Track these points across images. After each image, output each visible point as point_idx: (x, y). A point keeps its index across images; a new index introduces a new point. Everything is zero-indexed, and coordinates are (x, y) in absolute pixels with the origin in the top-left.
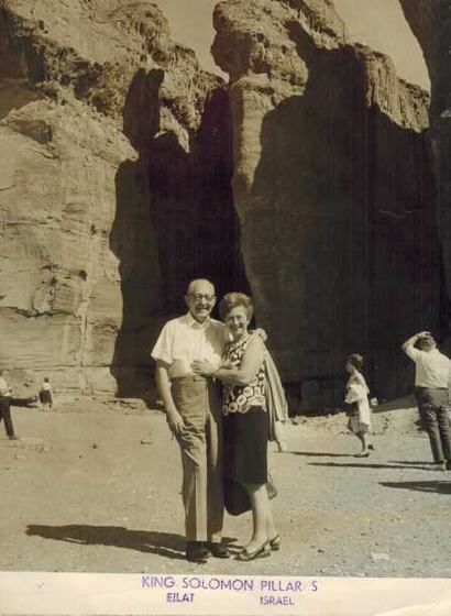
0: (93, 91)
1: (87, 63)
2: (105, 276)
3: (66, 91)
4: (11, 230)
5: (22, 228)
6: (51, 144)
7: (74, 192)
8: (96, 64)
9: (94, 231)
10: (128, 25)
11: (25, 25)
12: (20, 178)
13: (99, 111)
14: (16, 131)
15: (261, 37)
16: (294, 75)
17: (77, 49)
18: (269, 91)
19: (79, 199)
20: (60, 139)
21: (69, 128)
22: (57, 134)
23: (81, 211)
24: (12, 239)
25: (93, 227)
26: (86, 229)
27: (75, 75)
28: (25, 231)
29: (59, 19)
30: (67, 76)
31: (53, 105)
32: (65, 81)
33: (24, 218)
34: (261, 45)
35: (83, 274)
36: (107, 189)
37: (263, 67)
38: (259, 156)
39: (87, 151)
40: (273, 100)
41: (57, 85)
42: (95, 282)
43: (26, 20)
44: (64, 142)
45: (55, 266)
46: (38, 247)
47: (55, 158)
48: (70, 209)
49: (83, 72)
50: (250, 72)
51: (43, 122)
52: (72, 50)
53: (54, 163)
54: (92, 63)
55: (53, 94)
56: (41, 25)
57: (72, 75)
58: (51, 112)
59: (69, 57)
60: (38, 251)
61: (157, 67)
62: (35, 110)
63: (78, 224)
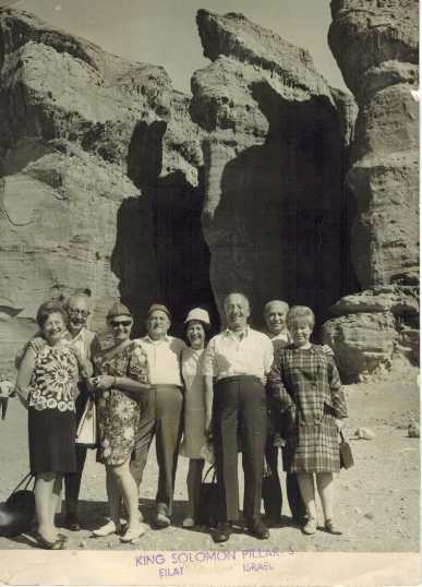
0: (99, 144)
1: (90, 124)
2: (108, 293)
3: (74, 146)
4: (29, 257)
5: (36, 256)
6: (62, 188)
7: (80, 226)
8: (98, 123)
9: (98, 257)
10: (131, 87)
11: (36, 95)
12: (37, 216)
13: (105, 159)
14: (34, 178)
15: (225, 100)
16: (256, 130)
17: (81, 112)
18: (233, 144)
19: (85, 231)
20: (68, 184)
21: (76, 175)
22: (66, 181)
23: (86, 241)
24: (28, 264)
25: (97, 254)
26: (91, 256)
27: (81, 132)
28: (39, 258)
29: (67, 89)
30: (74, 134)
31: (63, 157)
32: (72, 138)
33: (38, 248)
34: (227, 106)
35: (88, 292)
36: (110, 223)
37: (228, 124)
38: (219, 198)
39: (93, 193)
40: (236, 150)
41: (65, 141)
42: (99, 298)
43: (37, 92)
44: (71, 186)
45: (62, 286)
46: (49, 271)
47: (64, 199)
48: (77, 240)
49: (87, 130)
50: (217, 128)
51: (54, 171)
52: (77, 113)
53: (64, 204)
54: (95, 122)
55: (62, 149)
56: (50, 95)
57: (78, 133)
58: (61, 163)
59: (75, 119)
60: (49, 274)
61: (160, 119)
62: (48, 161)
63: (84, 252)
